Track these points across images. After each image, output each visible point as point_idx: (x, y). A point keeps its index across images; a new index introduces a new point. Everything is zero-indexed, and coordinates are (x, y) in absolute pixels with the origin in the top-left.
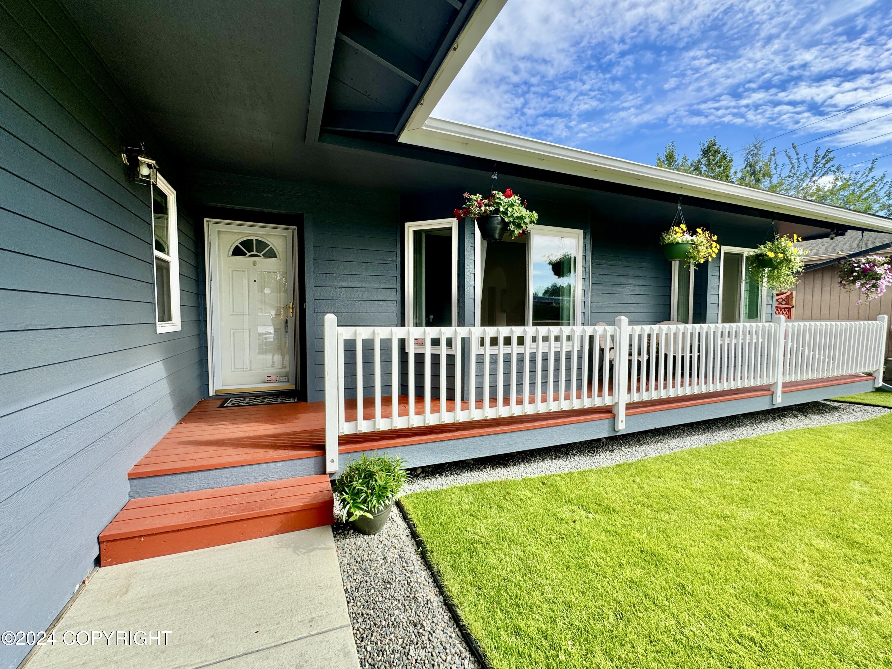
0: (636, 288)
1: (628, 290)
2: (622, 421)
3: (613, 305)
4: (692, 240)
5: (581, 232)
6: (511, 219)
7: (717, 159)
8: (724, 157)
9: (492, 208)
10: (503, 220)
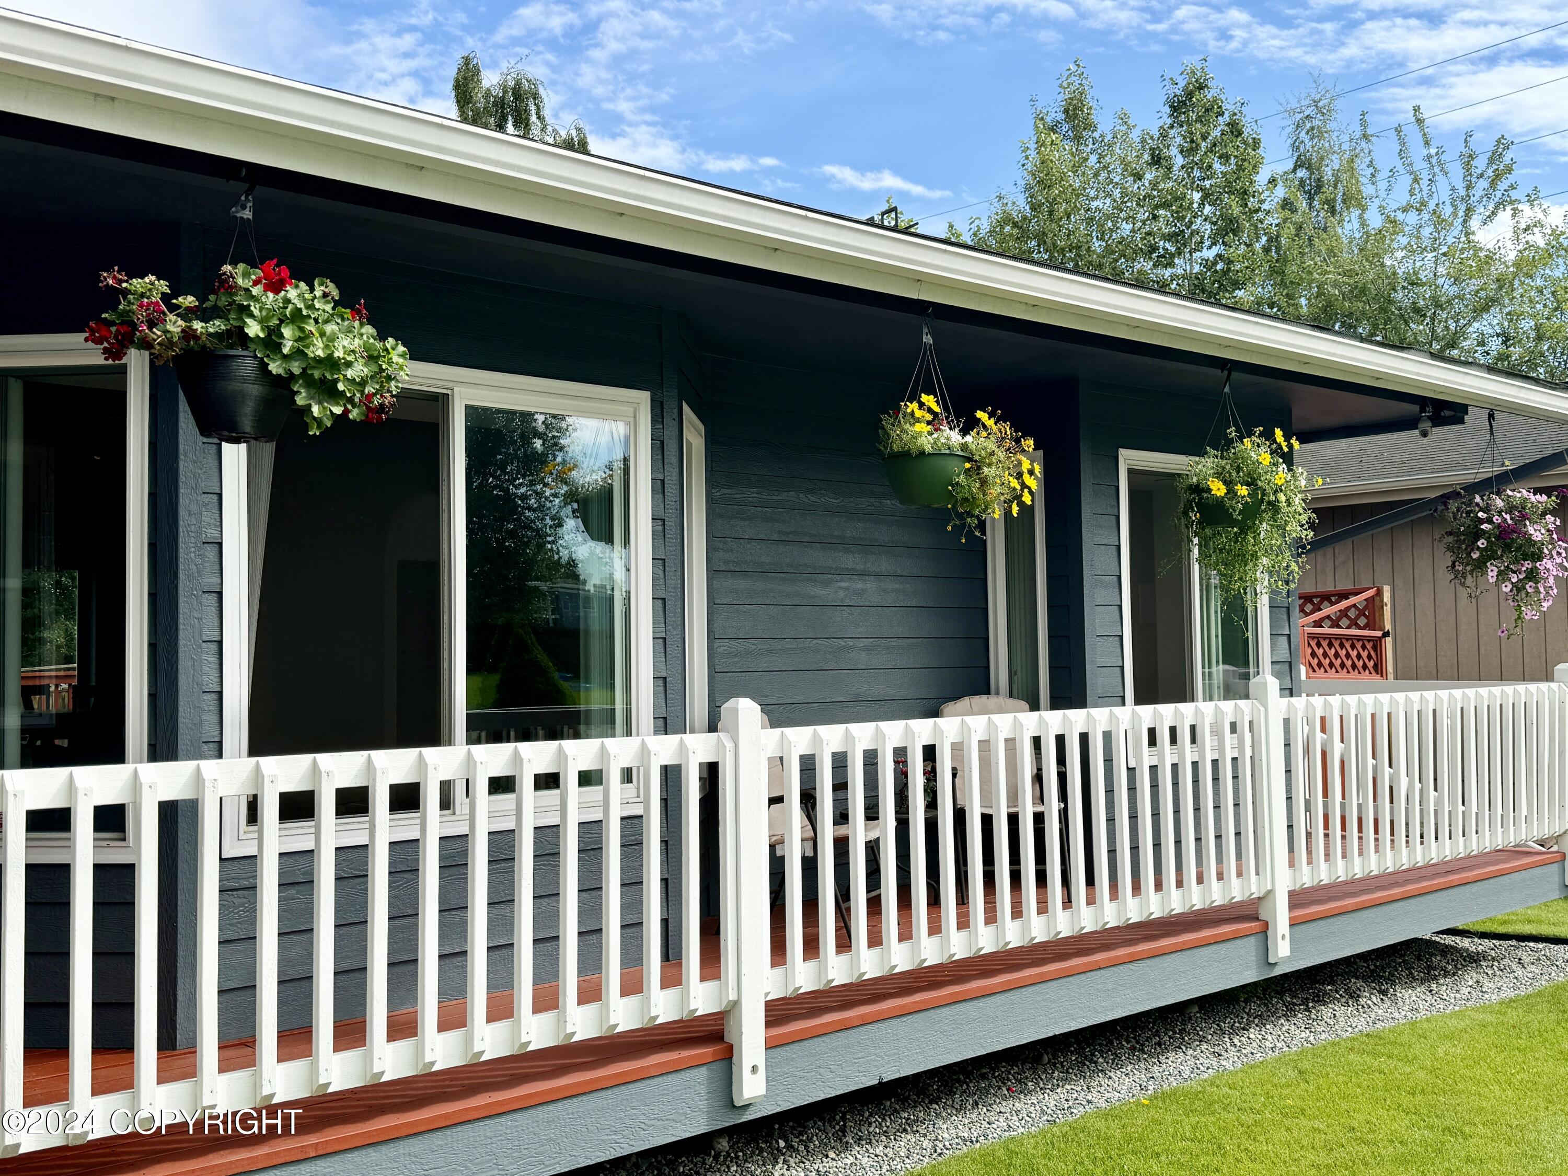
0: (870, 585)
1: (842, 594)
2: (754, 1069)
3: (790, 645)
4: (964, 447)
5: (643, 398)
6: (296, 368)
7: (1216, 133)
8: (1235, 129)
9: (217, 326)
10: (263, 366)
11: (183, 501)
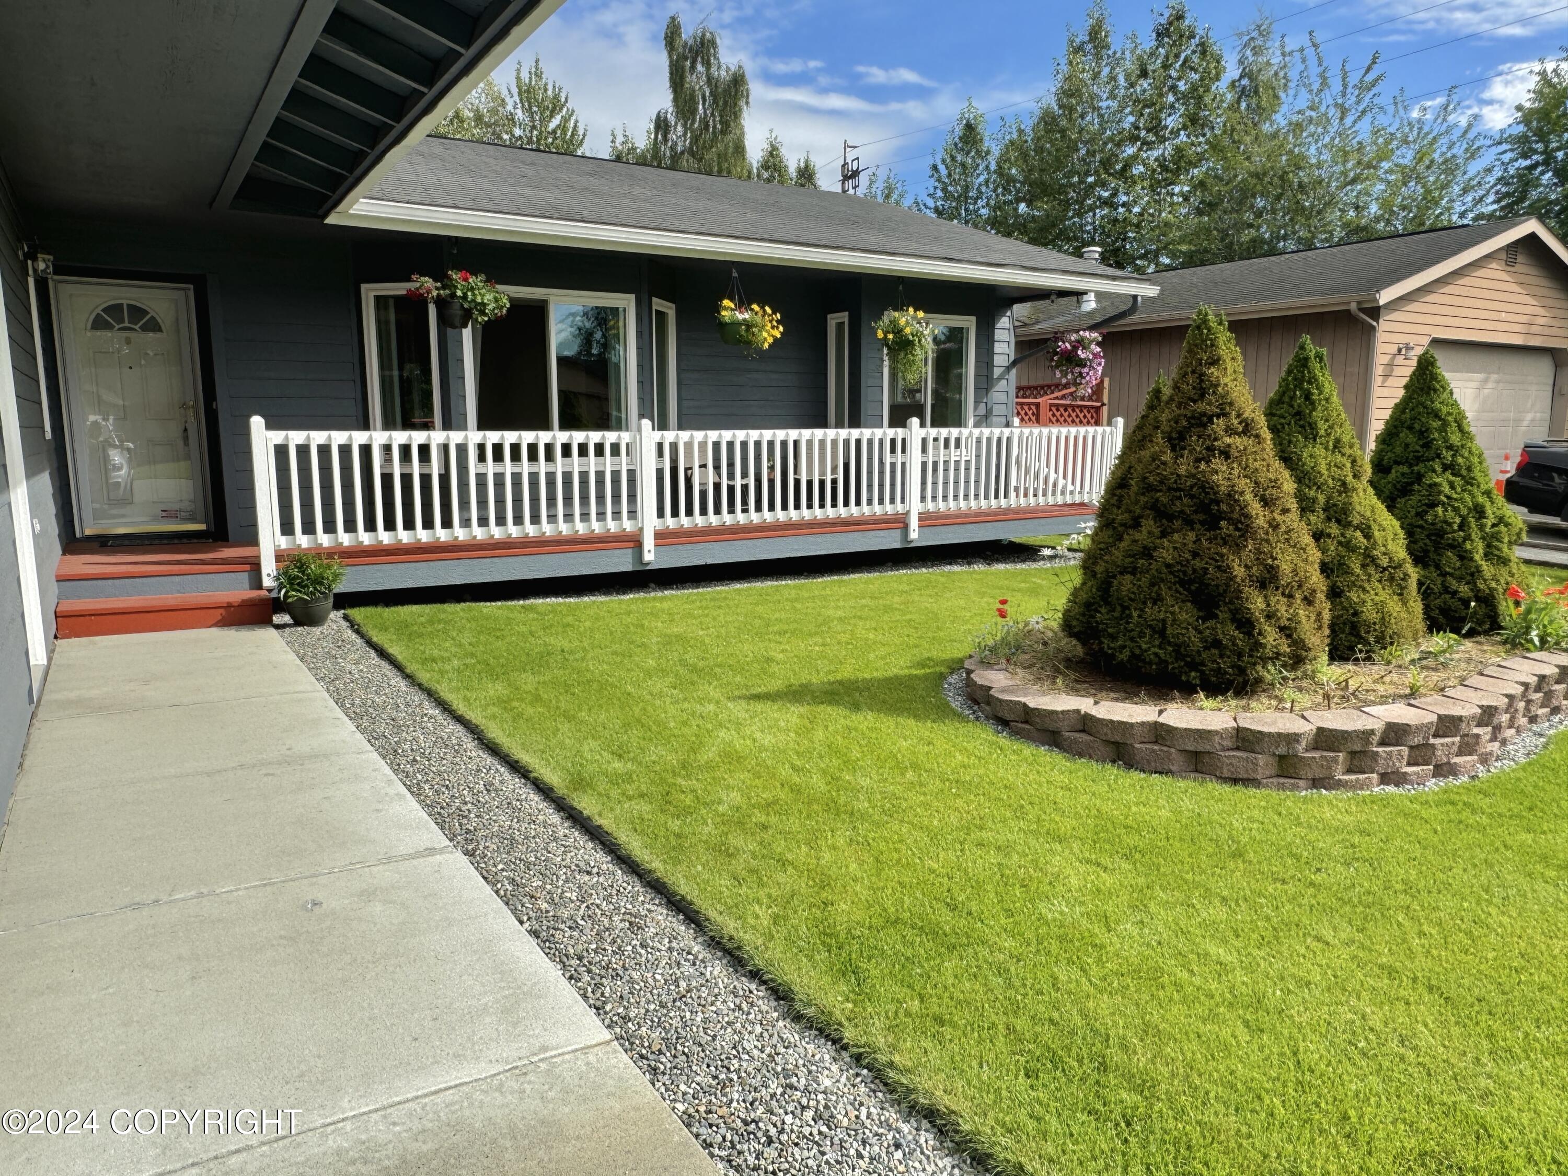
0: (763, 376)
1: (748, 380)
2: (650, 553)
3: (720, 403)
4: (744, 320)
5: (632, 297)
9: (447, 292)
10: (462, 306)
11: (449, 345)
